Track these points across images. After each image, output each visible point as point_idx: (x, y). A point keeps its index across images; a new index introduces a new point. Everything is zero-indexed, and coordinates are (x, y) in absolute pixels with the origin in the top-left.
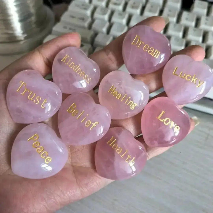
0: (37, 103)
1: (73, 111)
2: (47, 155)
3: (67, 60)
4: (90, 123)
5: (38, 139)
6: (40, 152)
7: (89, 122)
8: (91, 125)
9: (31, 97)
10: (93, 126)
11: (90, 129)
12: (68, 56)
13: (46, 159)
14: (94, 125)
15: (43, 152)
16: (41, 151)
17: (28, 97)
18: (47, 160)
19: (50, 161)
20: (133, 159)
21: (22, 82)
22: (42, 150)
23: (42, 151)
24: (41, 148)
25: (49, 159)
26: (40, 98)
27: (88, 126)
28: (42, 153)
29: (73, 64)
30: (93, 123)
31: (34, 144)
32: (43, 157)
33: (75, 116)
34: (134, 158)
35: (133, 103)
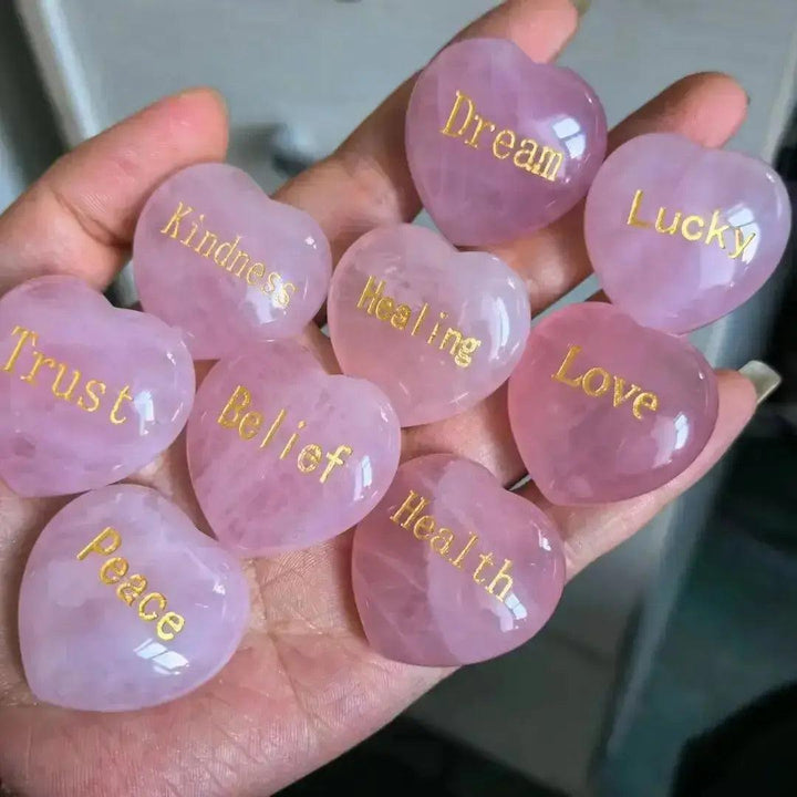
0: (90, 410)
1: (239, 420)
2: (162, 606)
3: (185, 224)
4: (318, 453)
5: (117, 547)
6: (134, 599)
7: (312, 452)
8: (324, 462)
9: (63, 386)
10: (331, 464)
11: (322, 479)
12: (184, 209)
13: (160, 624)
14: (334, 459)
15: (148, 597)
16: (135, 595)
17: (54, 389)
18: (166, 628)
19: (178, 628)
20: (504, 568)
21: (22, 330)
22: (140, 589)
23: (140, 593)
24: (135, 583)
25: (171, 623)
26: (103, 387)
27: (312, 467)
28: (143, 602)
29: (209, 241)
30: (328, 455)
31: (103, 569)
32: (149, 617)
33: (253, 435)
34: (507, 562)
35: (463, 338)
